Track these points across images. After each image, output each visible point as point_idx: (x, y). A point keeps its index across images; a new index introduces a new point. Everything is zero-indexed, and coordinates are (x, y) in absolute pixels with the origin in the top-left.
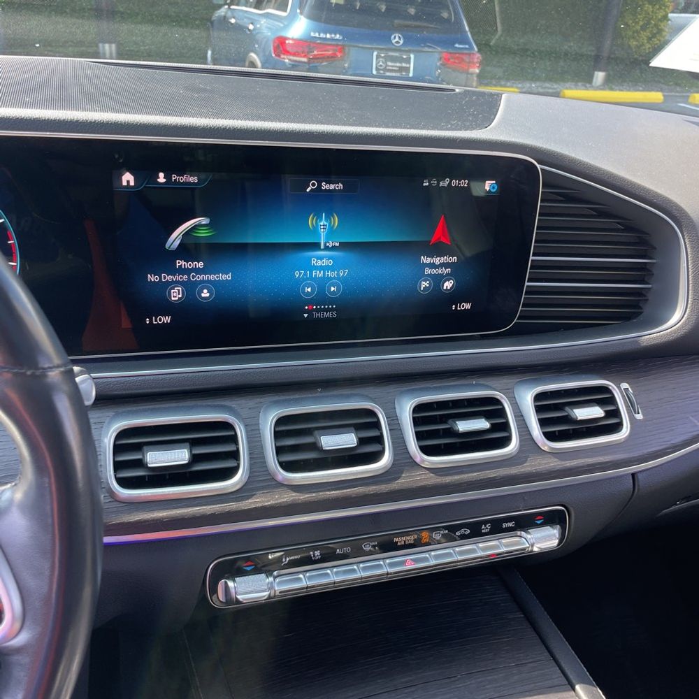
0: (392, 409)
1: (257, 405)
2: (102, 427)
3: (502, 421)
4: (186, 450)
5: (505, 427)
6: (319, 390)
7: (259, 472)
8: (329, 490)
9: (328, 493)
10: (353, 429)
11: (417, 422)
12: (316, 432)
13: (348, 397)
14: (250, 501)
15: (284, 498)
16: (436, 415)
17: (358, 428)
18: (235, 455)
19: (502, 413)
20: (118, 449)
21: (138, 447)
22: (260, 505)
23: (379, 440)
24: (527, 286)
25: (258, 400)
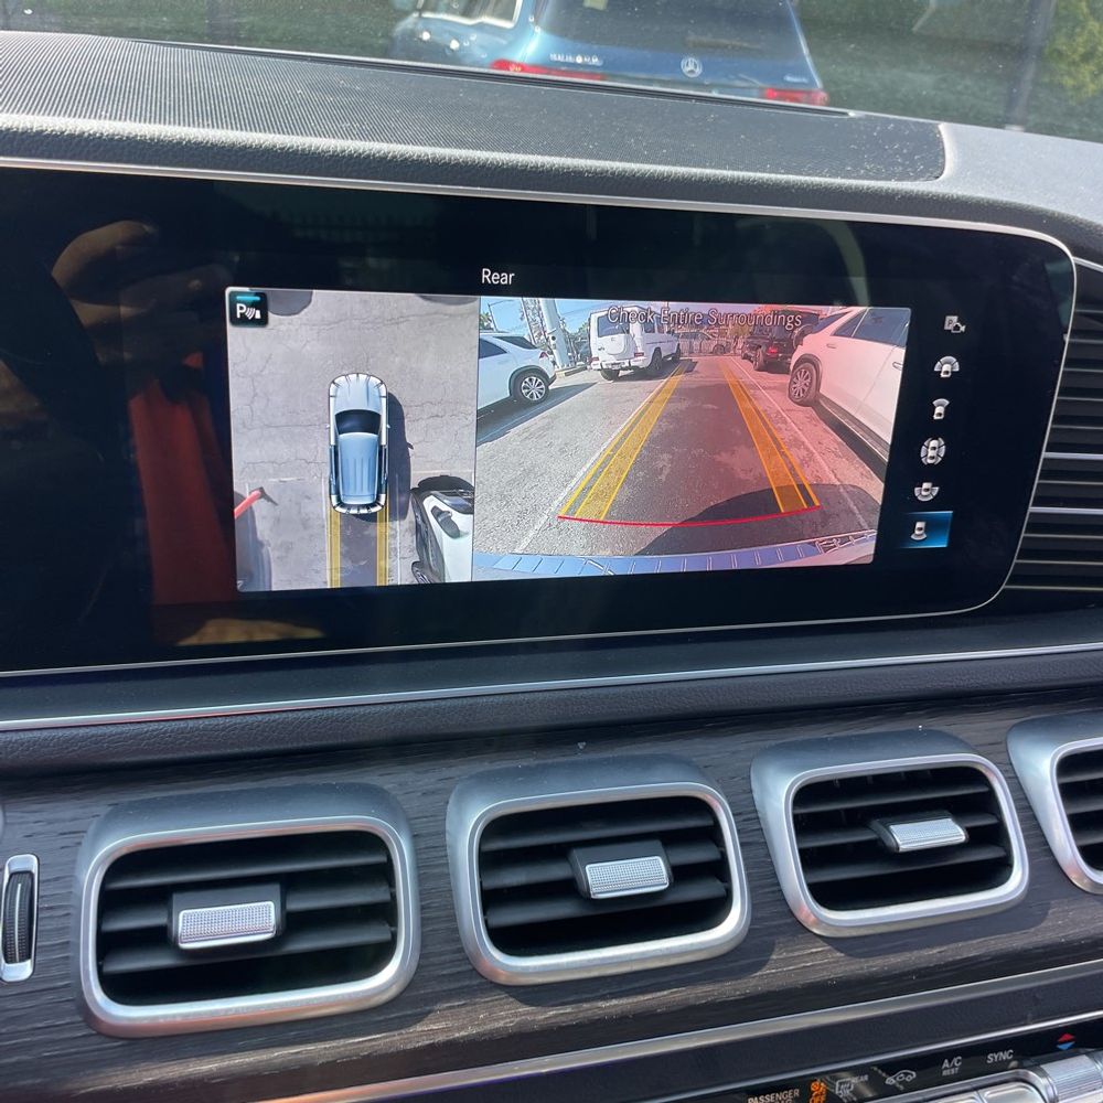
0: (744, 792)
1: (440, 785)
2: (79, 844)
3: (990, 821)
4: (271, 904)
5: (997, 834)
6: (581, 745)
7: (441, 954)
8: (603, 998)
9: (602, 1004)
10: (657, 844)
11: (802, 825)
12: (576, 854)
13: (647, 764)
14: (419, 1028)
15: (497, 1020)
16: (837, 811)
17: (669, 841)
18: (386, 913)
19: (988, 802)
20: (111, 902)
21: (161, 897)
22: (441, 1038)
23: (719, 869)
24: (1031, 514)
25: (446, 773)
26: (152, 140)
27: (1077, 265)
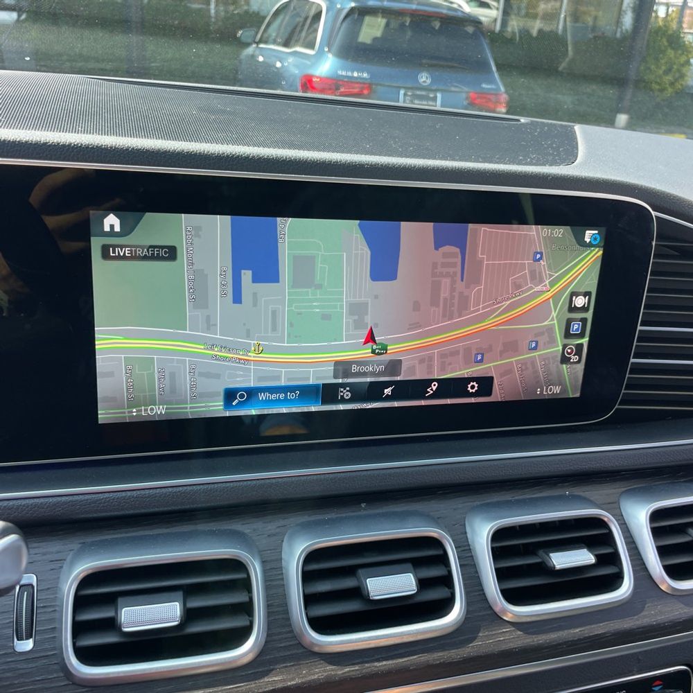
0: (462, 533)
1: (278, 530)
2: (61, 567)
3: (609, 550)
4: (177, 603)
5: (614, 559)
6: (363, 505)
7: (280, 633)
8: (378, 660)
9: (377, 664)
10: (410, 566)
11: (497, 554)
12: (361, 572)
13: (403, 517)
14: (266, 679)
15: (314, 674)
16: (519, 545)
17: (417, 564)
18: (246, 609)
19: (608, 539)
20: (81, 602)
21: (111, 600)
22: (280, 685)
23: (447, 581)
24: (632, 363)
25: (282, 522)
26: (111, 147)
27: (656, 216)
